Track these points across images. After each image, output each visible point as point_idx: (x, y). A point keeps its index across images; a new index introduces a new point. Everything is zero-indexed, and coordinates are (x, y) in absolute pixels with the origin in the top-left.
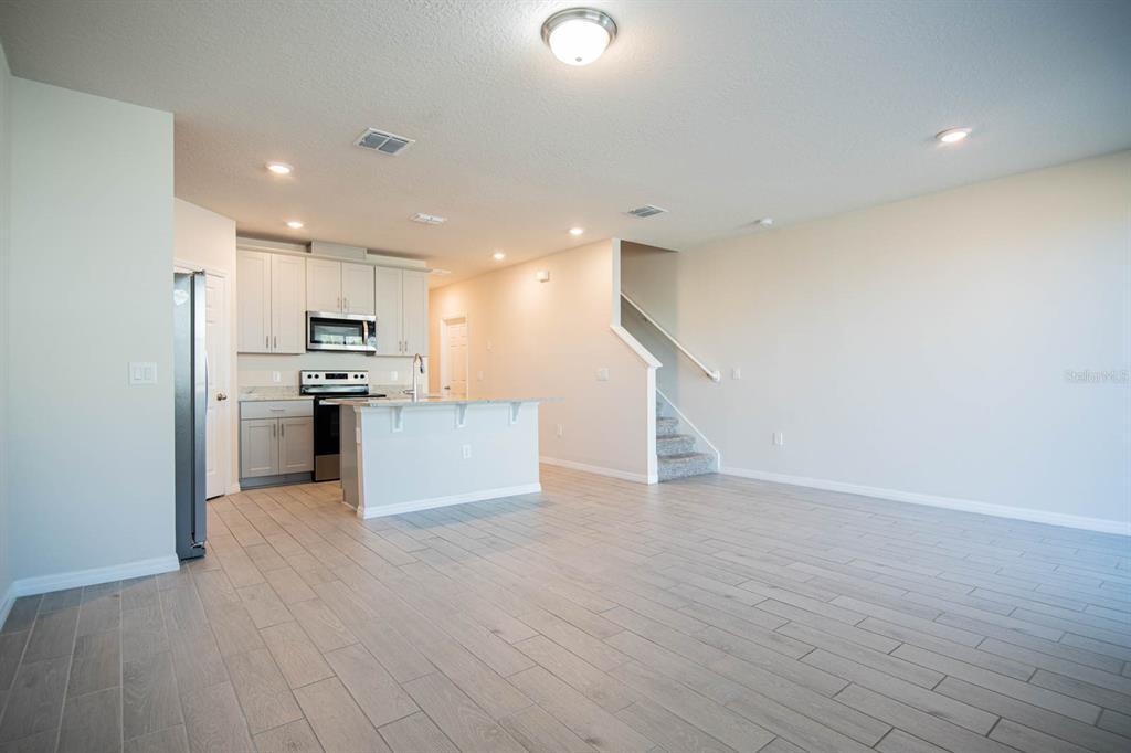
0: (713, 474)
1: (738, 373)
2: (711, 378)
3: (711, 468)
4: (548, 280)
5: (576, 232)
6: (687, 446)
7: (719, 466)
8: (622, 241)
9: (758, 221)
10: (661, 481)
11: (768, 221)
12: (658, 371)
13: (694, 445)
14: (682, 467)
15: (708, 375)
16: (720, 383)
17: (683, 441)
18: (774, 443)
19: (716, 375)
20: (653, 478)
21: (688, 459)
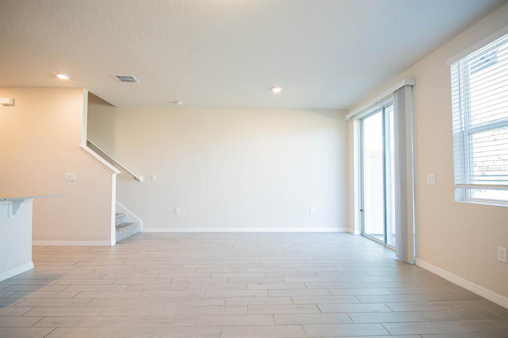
0: (139, 233)
1: (155, 178)
2: (138, 180)
3: (137, 230)
4: (13, 105)
5: (63, 77)
6: (122, 220)
7: (142, 229)
8: (89, 92)
9: (176, 102)
10: (117, 243)
11: (181, 103)
12: (118, 176)
13: (125, 219)
14: (126, 233)
15: (135, 178)
16: (142, 183)
17: (121, 217)
18: (175, 213)
19: (141, 179)
20: (113, 242)
21: (128, 227)
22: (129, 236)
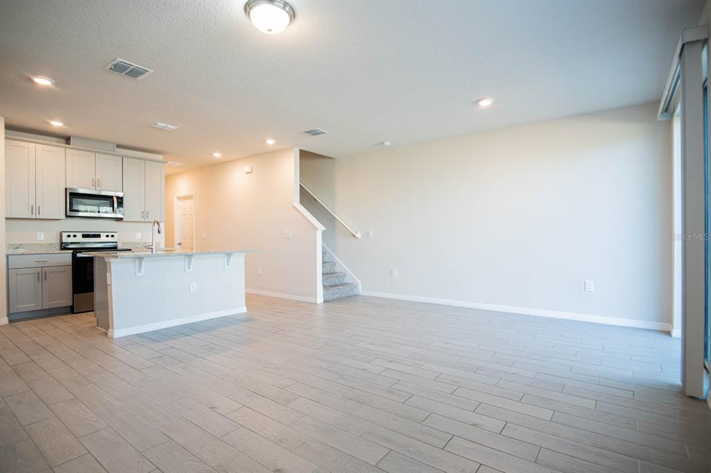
0: (356, 296)
1: (371, 234)
2: (356, 237)
3: (356, 292)
4: (251, 173)
5: (270, 142)
6: (341, 279)
7: (360, 291)
9: (382, 143)
10: (325, 302)
11: (388, 143)
12: (323, 233)
13: (345, 279)
14: (338, 293)
15: (354, 235)
16: (361, 240)
17: (338, 276)
18: (391, 276)
19: (358, 235)
20: (320, 300)
21: (341, 287)
22: (343, 296)
